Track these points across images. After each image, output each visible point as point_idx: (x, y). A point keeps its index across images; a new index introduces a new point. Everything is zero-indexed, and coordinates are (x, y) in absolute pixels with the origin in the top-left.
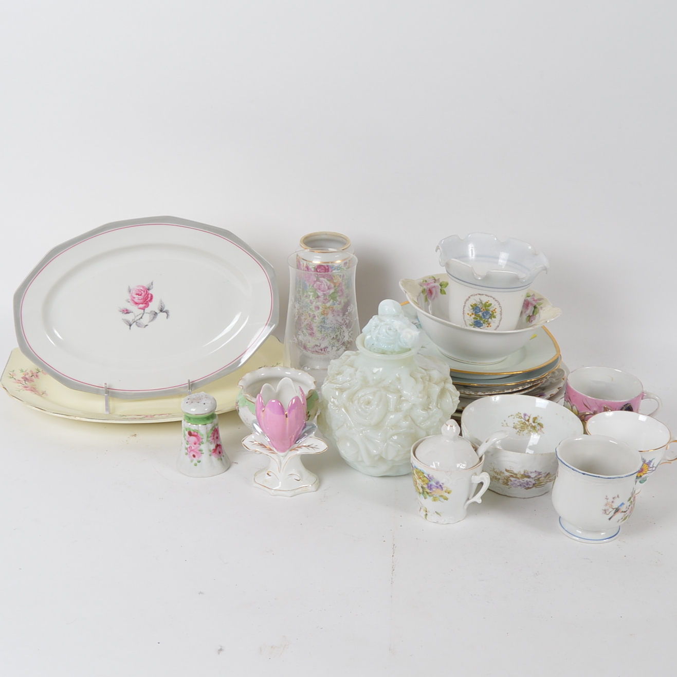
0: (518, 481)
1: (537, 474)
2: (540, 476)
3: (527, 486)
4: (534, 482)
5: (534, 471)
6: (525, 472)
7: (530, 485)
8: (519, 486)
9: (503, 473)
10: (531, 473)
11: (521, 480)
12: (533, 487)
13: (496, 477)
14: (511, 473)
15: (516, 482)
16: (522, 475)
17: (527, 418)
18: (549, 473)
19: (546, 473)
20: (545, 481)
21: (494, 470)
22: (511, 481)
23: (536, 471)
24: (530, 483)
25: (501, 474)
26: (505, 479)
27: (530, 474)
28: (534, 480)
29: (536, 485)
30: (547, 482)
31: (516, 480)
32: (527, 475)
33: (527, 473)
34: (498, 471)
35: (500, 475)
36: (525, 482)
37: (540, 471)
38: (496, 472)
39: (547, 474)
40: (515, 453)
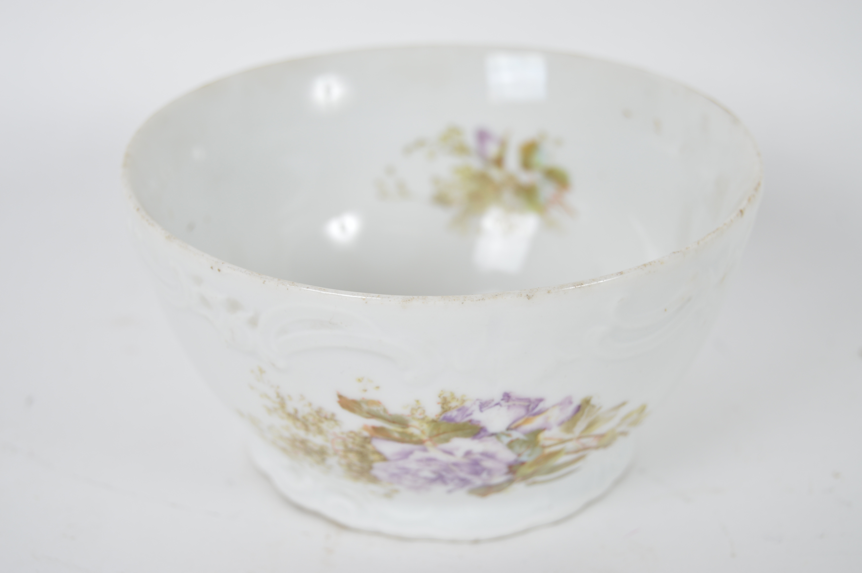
0: (419, 454)
1: (519, 412)
2: (536, 423)
3: (478, 481)
4: (509, 456)
5: (498, 396)
6: (445, 403)
7: (490, 472)
8: (432, 481)
9: (332, 418)
10: (483, 406)
11: (434, 452)
12: (510, 482)
13: (303, 442)
14: (372, 415)
15: (411, 464)
16: (434, 422)
17: (492, 149)
18: (587, 402)
19: (569, 401)
20: (570, 446)
21: (283, 405)
22: (385, 459)
23: (507, 397)
24: (487, 463)
25: (325, 426)
26: (348, 450)
27: (477, 416)
28: (510, 445)
29: (524, 470)
30: (586, 448)
31: (406, 455)
32: (460, 419)
33: (462, 409)
34: (304, 410)
35: (320, 432)
36: (459, 457)
37: (532, 393)
38: (294, 417)
39: (579, 409)
40: (374, 299)
